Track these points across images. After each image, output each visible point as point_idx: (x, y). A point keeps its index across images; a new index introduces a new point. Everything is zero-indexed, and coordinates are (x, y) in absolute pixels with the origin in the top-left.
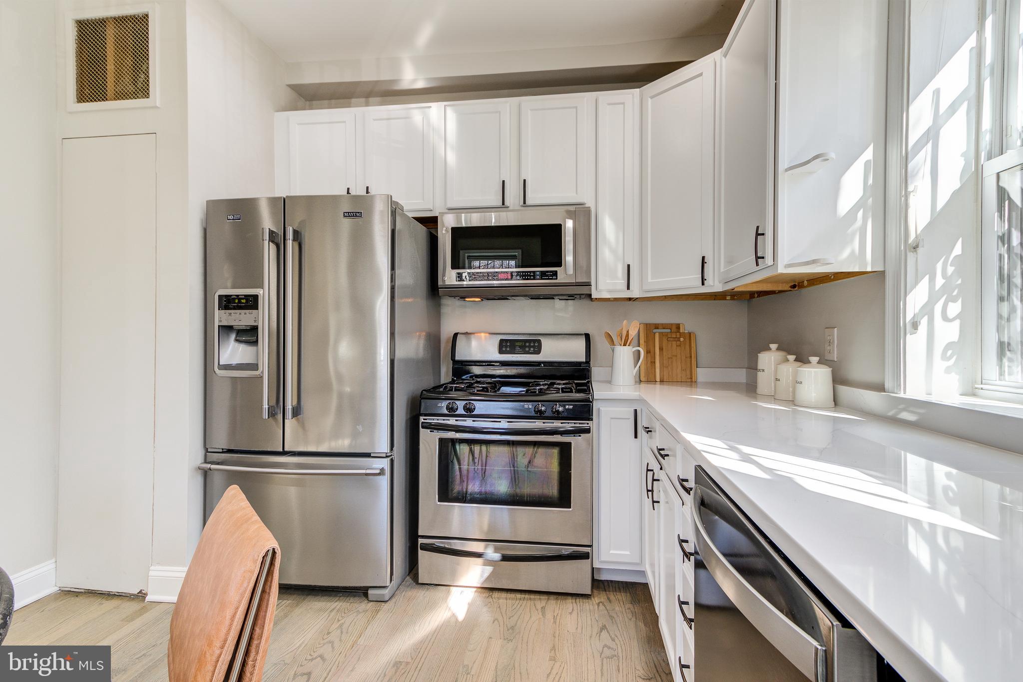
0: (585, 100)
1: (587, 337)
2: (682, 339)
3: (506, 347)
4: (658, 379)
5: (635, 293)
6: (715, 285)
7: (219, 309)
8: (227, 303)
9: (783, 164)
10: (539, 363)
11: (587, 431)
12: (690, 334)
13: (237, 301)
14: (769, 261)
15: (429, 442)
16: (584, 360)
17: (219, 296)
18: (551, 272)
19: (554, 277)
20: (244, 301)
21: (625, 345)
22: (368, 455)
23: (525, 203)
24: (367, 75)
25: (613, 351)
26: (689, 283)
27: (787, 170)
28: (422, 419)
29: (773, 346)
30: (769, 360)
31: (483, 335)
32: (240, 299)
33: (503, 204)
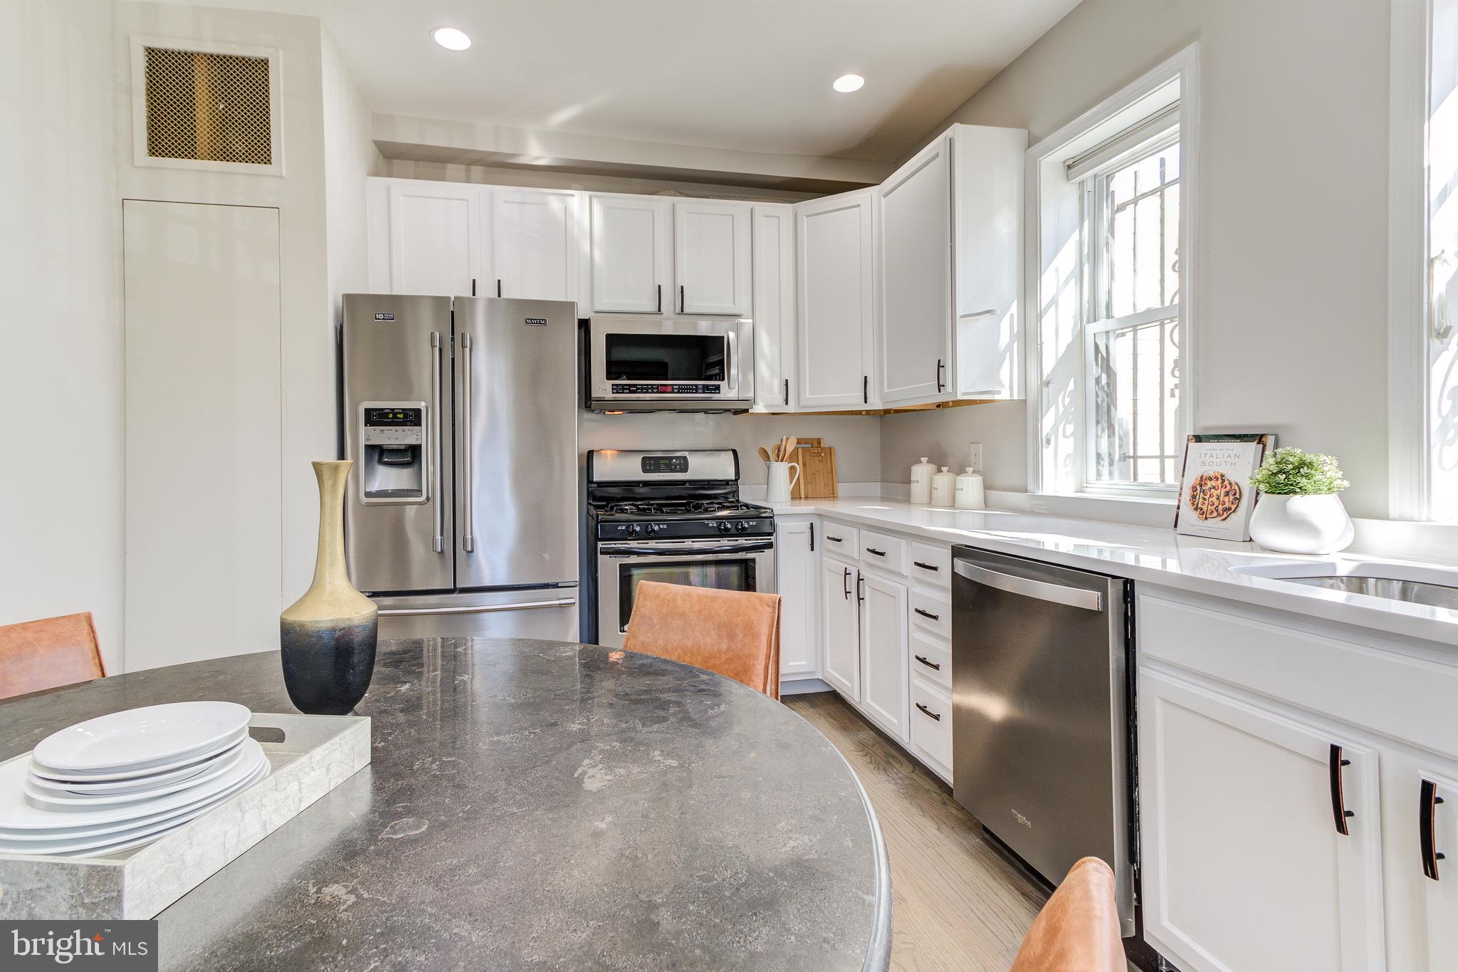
0: (739, 208)
1: (735, 452)
2: (823, 454)
3: (650, 465)
4: (803, 496)
5: (791, 408)
6: (876, 403)
7: (366, 425)
8: (376, 418)
9: (959, 312)
10: (683, 482)
11: (770, 546)
12: (830, 448)
13: (391, 416)
14: (949, 388)
15: (609, 568)
16: (734, 478)
17: (366, 410)
18: (714, 385)
19: (717, 391)
20: (401, 416)
21: (782, 461)
22: (556, 586)
23: (682, 311)
24: (484, 143)
25: (768, 468)
26: (853, 401)
27: (962, 317)
28: (600, 545)
29: (924, 460)
30: (921, 471)
31: (609, 452)
32: (395, 415)
33: (659, 310)
